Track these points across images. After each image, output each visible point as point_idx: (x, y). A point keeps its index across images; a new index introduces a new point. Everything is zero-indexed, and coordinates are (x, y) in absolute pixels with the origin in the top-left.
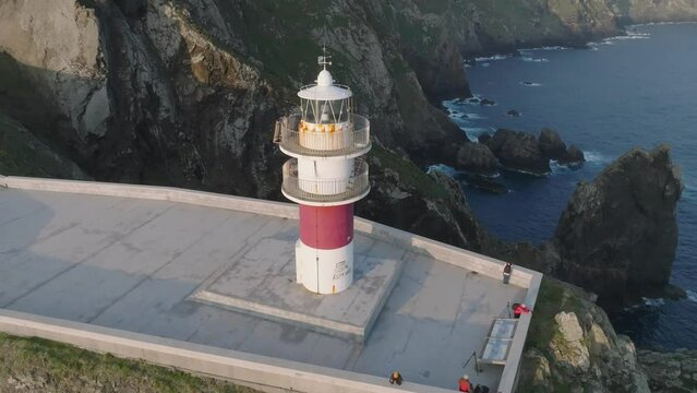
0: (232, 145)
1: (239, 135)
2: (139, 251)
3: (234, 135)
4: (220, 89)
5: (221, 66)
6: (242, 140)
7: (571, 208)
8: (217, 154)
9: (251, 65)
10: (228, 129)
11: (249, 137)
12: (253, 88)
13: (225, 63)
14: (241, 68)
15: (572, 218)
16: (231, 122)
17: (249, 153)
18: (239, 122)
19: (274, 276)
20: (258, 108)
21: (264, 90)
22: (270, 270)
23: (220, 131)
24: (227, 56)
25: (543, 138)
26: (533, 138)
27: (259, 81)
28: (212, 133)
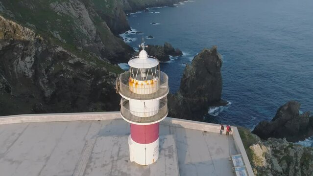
0: (26, 71)
1: (29, 66)
2: (20, 163)
3: (26, 66)
4: (12, 42)
5: (11, 29)
6: (31, 68)
7: (184, 76)
8: (17, 77)
9: (29, 27)
10: (21, 63)
11: (35, 67)
12: (33, 39)
13: (13, 27)
14: (24, 29)
15: (186, 80)
16: (23, 58)
17: (36, 75)
18: (28, 59)
19: (116, 161)
20: (38, 50)
21: (39, 41)
22: (112, 157)
23: (17, 65)
24: (14, 23)
25: (165, 47)
26: (162, 47)
27: (36, 36)
28: (12, 66)
